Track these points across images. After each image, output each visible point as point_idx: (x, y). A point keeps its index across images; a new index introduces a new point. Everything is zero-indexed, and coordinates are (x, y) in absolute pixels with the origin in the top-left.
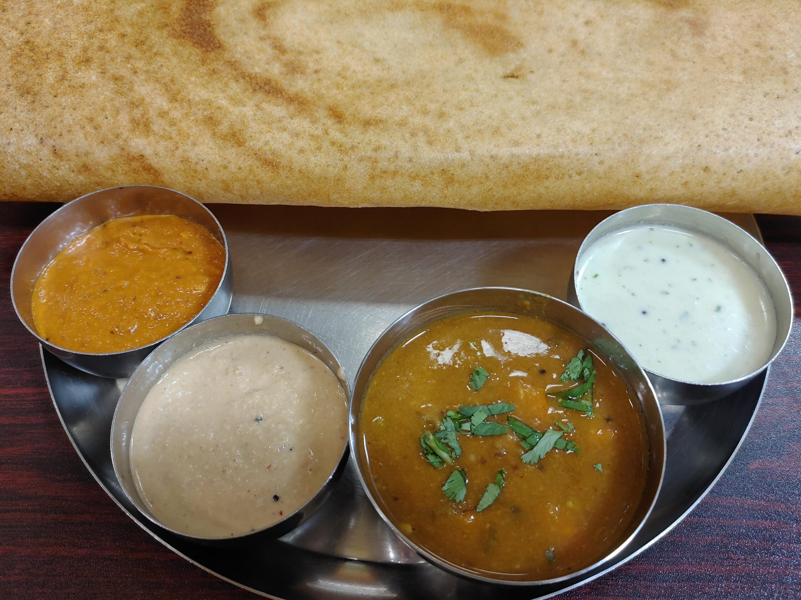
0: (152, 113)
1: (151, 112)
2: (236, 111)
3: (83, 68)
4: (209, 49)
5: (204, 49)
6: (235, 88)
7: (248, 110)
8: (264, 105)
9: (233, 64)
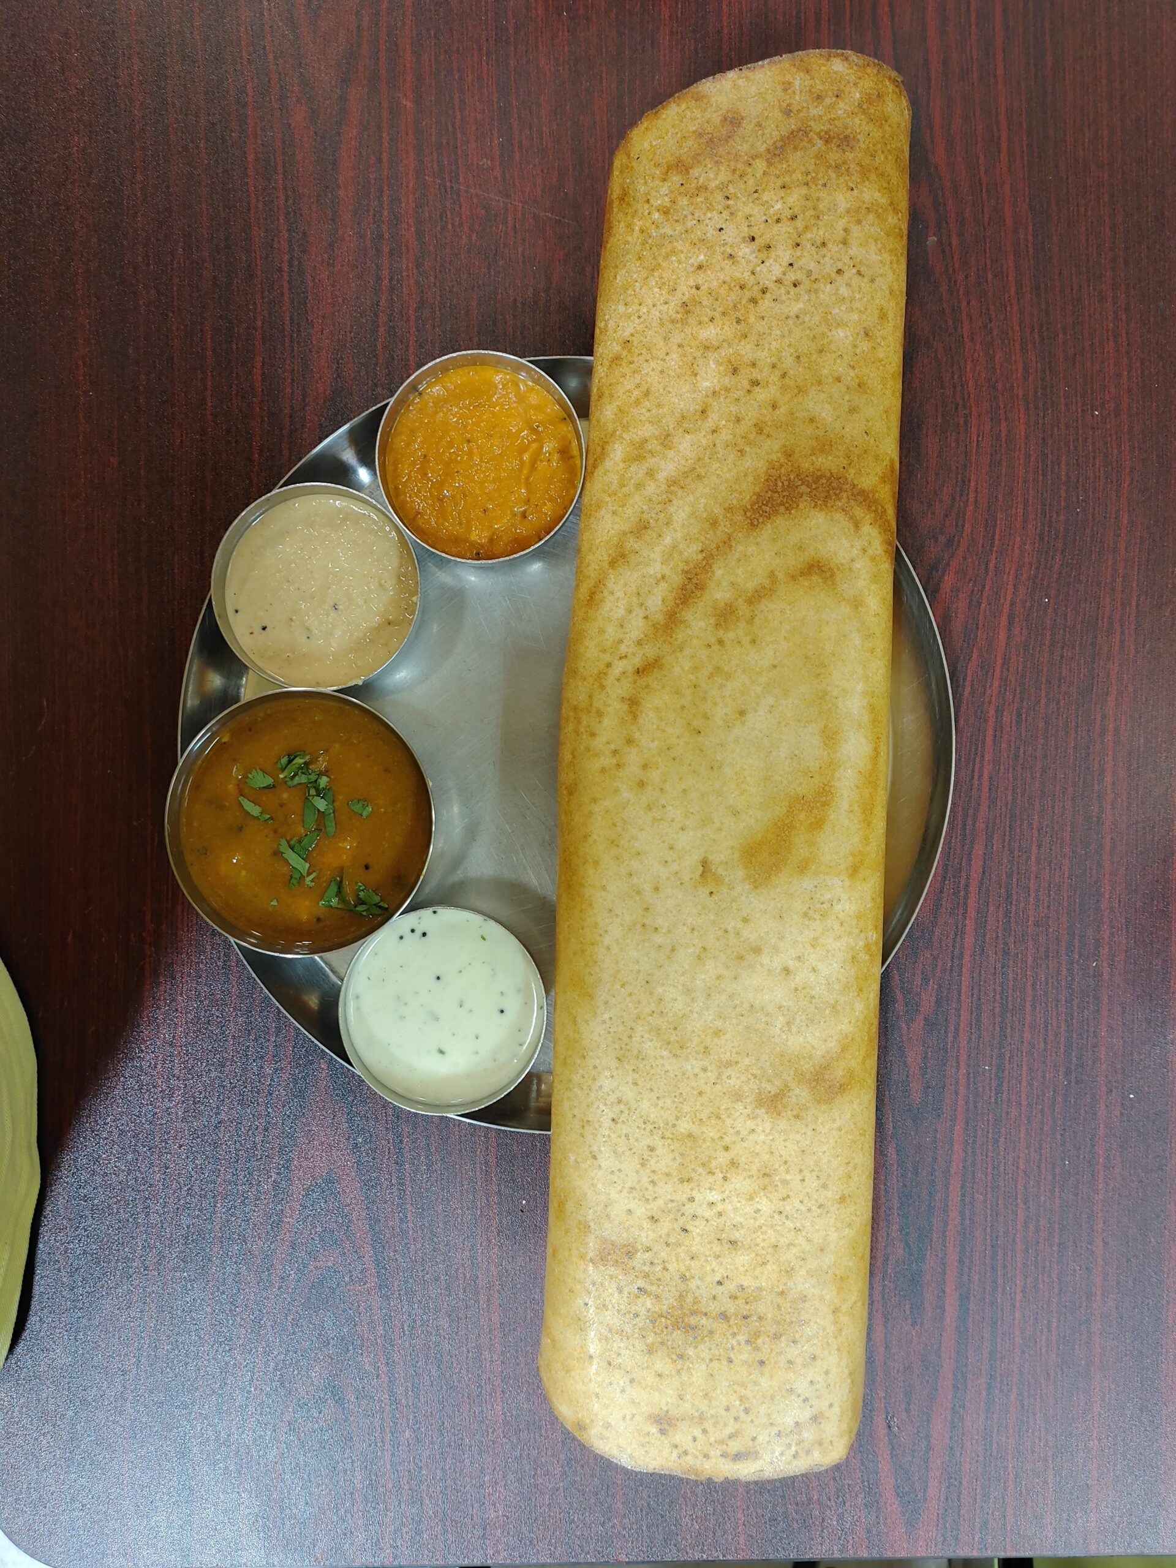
0: (651, 461)
1: (653, 460)
2: (656, 554)
3: (721, 368)
4: (748, 514)
5: (749, 507)
6: (692, 551)
7: (656, 568)
8: (663, 585)
9: (728, 542)
